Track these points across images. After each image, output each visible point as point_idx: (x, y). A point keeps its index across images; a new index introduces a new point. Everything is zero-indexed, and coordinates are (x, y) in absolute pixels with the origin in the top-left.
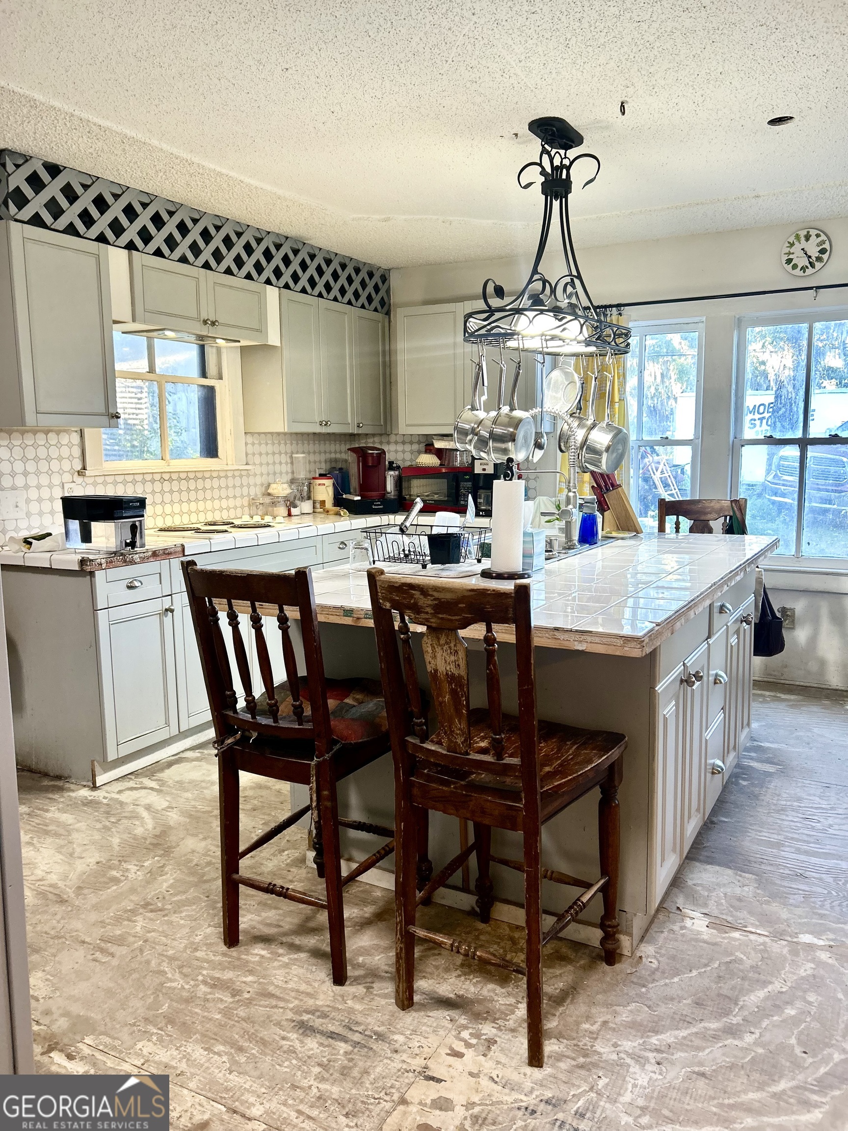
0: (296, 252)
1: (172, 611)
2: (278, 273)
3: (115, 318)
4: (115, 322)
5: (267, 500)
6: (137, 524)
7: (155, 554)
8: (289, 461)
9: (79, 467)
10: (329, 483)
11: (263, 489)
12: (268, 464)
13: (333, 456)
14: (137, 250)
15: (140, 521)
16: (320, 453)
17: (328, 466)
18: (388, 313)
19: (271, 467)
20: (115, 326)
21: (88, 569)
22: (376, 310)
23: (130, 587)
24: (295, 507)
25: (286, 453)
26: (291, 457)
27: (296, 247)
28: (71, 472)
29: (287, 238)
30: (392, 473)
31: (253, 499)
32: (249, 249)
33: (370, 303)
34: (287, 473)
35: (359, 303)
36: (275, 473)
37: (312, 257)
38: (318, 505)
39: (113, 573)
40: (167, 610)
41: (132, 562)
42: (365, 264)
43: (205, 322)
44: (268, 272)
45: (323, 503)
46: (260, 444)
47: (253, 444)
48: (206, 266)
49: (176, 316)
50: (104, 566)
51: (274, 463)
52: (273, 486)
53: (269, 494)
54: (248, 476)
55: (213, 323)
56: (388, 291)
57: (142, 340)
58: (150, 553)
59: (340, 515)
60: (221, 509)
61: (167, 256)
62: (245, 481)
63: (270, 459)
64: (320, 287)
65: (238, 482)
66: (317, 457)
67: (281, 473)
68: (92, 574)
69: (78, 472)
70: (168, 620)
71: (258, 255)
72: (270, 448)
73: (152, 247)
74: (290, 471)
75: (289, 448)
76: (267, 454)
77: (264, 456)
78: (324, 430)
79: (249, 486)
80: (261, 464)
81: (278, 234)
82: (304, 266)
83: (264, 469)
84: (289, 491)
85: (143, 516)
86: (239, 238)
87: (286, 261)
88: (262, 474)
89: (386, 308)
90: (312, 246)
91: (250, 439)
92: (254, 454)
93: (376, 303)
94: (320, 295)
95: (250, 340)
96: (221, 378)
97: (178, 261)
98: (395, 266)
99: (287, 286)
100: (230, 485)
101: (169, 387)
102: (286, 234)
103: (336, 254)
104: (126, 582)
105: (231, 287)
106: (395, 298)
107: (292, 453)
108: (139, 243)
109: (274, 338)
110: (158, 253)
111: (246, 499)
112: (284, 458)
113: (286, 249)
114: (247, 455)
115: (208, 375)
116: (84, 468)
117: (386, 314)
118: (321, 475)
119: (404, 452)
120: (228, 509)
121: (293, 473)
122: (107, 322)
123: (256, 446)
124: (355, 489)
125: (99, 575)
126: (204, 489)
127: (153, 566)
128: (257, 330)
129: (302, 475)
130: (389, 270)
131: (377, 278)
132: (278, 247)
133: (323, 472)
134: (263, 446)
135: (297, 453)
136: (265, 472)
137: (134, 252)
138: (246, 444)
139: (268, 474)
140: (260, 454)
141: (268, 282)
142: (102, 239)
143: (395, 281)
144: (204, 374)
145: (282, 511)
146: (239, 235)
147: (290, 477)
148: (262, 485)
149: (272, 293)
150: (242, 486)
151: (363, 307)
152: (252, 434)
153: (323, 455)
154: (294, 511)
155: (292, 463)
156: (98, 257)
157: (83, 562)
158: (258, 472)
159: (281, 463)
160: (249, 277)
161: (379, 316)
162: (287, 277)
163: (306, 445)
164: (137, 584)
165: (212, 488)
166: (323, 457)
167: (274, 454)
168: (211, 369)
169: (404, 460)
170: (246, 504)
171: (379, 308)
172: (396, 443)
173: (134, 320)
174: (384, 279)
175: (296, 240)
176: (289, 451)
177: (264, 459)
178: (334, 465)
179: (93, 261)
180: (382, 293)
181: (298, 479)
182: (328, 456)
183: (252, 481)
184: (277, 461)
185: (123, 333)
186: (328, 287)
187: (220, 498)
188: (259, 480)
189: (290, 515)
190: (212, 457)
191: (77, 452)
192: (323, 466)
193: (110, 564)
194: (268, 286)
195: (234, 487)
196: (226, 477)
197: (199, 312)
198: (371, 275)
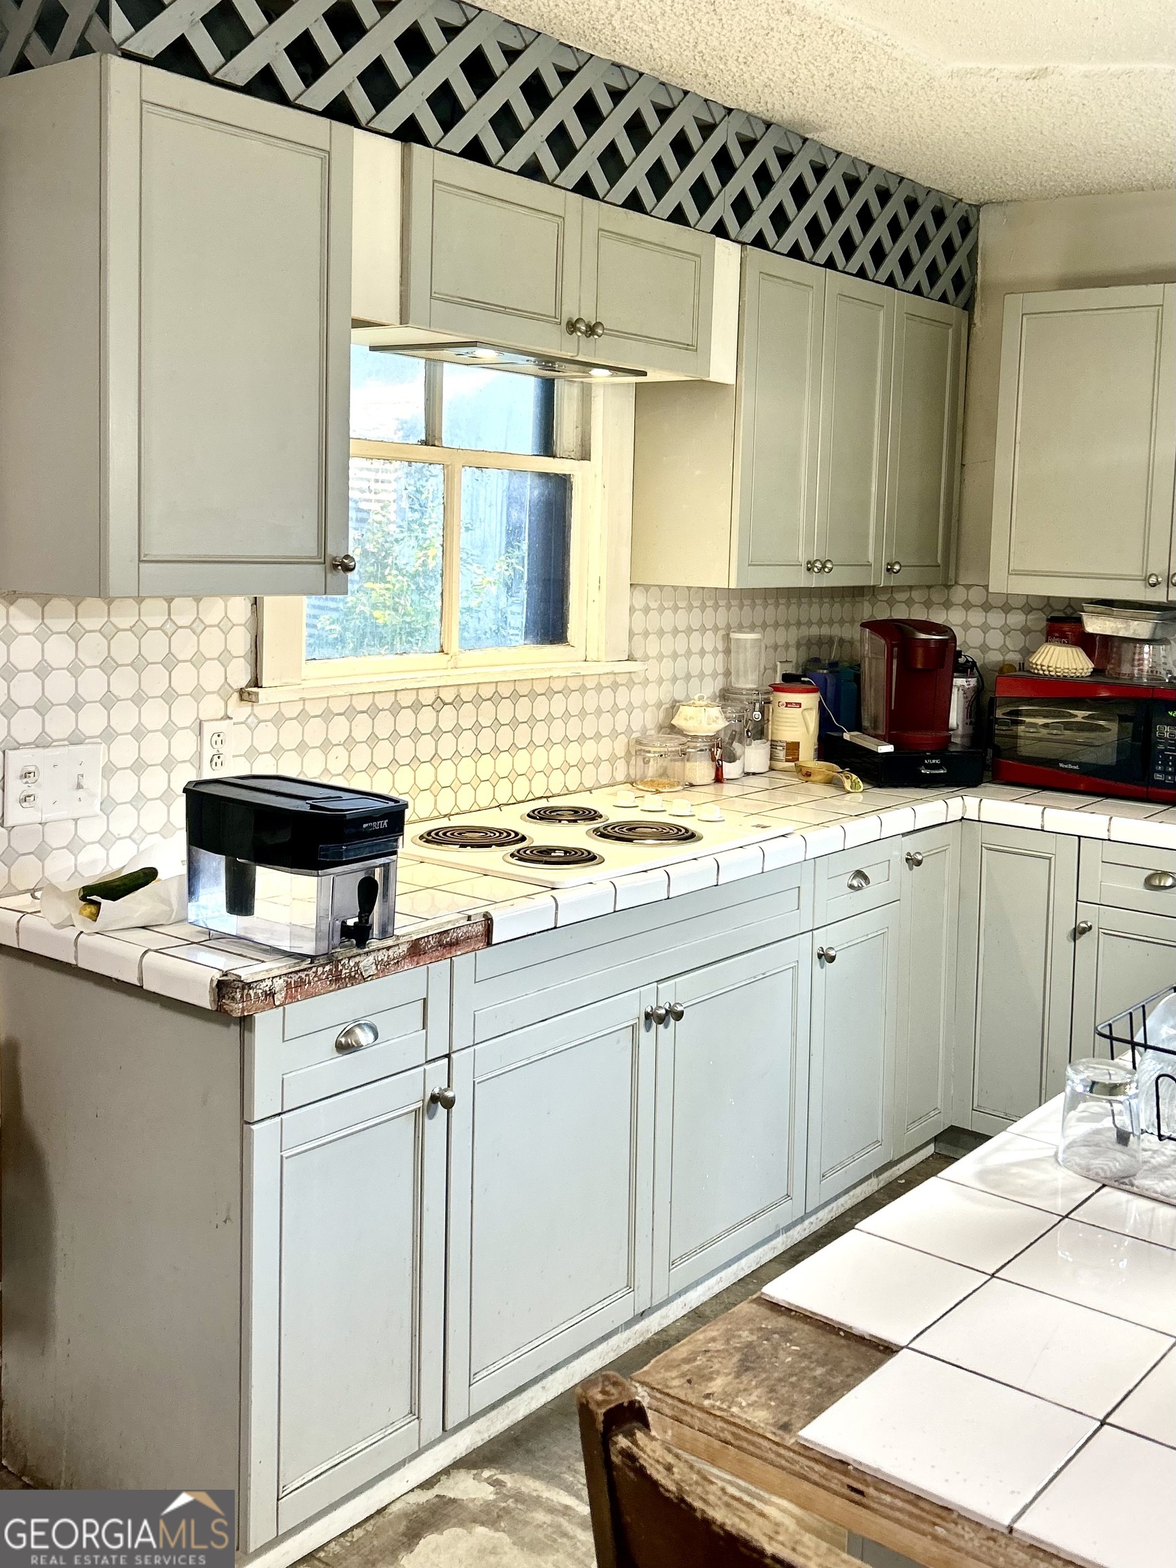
0: (785, 159)
1: (449, 1104)
2: (742, 208)
3: (357, 313)
4: (358, 324)
5: (673, 744)
6: (378, 876)
7: (416, 950)
8: (720, 648)
9: (241, 678)
10: (810, 701)
11: (662, 715)
12: (675, 656)
13: (814, 631)
14: (424, 142)
15: (386, 867)
16: (787, 625)
17: (803, 657)
18: (969, 306)
19: (681, 661)
20: (356, 333)
21: (237, 1009)
22: (944, 298)
23: (343, 1048)
24: (732, 758)
25: (716, 629)
26: (727, 638)
27: (786, 147)
28: (223, 692)
29: (768, 125)
30: (959, 681)
31: (638, 742)
32: (683, 150)
33: (932, 283)
34: (714, 675)
35: (911, 284)
36: (688, 677)
37: (820, 172)
38: (781, 754)
39: (304, 1012)
40: (434, 1099)
41: (356, 978)
42: (929, 191)
43: (572, 326)
44: (721, 208)
45: (793, 748)
46: (661, 609)
47: (647, 610)
48: (584, 187)
49: (504, 310)
50: (279, 998)
51: (689, 653)
52: (685, 711)
53: (673, 729)
54: (630, 684)
55: (591, 330)
56: (972, 256)
57: (416, 366)
58: (404, 948)
59: (841, 786)
60: (566, 767)
61: (494, 159)
62: (622, 698)
63: (681, 644)
64: (831, 245)
65: (606, 699)
66: (781, 636)
67: (702, 676)
68: (245, 1023)
69: (241, 692)
70: (435, 1126)
71: (702, 164)
72: (681, 619)
73: (460, 136)
74: (721, 670)
75: (722, 617)
76: (675, 631)
77: (668, 637)
78: (814, 581)
79: (630, 709)
80: (660, 657)
81: (749, 117)
82: (800, 193)
83: (667, 669)
84: (721, 724)
85: (395, 853)
86: (662, 122)
87: (763, 179)
88: (660, 681)
89: (965, 291)
90: (822, 147)
91: (640, 599)
92: (646, 634)
93: (945, 283)
94: (830, 264)
95: (671, 369)
96: (585, 456)
97: (519, 173)
98: (993, 198)
99: (759, 241)
100: (591, 708)
101: (467, 476)
102: (767, 116)
103: (871, 167)
104: (333, 1035)
105: (637, 241)
106: (989, 271)
107: (729, 628)
108: (430, 124)
109: (722, 368)
110: (474, 152)
111: (622, 740)
112: (711, 641)
113: (764, 153)
114: (631, 634)
115: (558, 449)
116: (256, 683)
117: (964, 308)
118: (787, 678)
119: (985, 628)
120: (581, 765)
121: (727, 673)
122: (338, 323)
123: (653, 614)
124: (875, 721)
125: (266, 1023)
126: (532, 721)
127: (410, 980)
128: (688, 347)
129: (748, 682)
130: (978, 207)
131: (951, 227)
132: (748, 145)
133: (790, 670)
134: (668, 613)
135: (741, 628)
136: (667, 675)
137: (417, 148)
138: (632, 610)
139: (674, 679)
140: (661, 633)
141: (720, 230)
142: (339, 111)
143: (989, 232)
144: (547, 447)
145: (702, 770)
146: (663, 113)
147: (719, 683)
148: (659, 705)
149: (726, 254)
150: (615, 709)
151: (918, 291)
152: (647, 588)
153: (793, 629)
154: (730, 770)
155: (728, 651)
156: (326, 157)
157: (224, 987)
158: (652, 677)
159: (702, 653)
160: (678, 216)
161: (951, 312)
162: (760, 220)
163: (759, 608)
164: (364, 1037)
165: (550, 718)
166: (793, 635)
167: (689, 631)
168: (566, 435)
169: (984, 648)
170: (621, 752)
171: (951, 295)
172: (967, 606)
173: (404, 320)
174: (966, 226)
175: (787, 131)
176: (722, 624)
177: (668, 644)
178: (815, 653)
179: (314, 164)
180: (959, 260)
181: (739, 692)
182: (805, 632)
183: (637, 695)
184: (695, 648)
185: (373, 348)
186: (848, 245)
187: (566, 741)
188: (653, 694)
189: (719, 779)
190: (552, 643)
191: (240, 642)
192: (792, 654)
193: (297, 988)
194: (719, 240)
195: (599, 712)
196: (583, 689)
197: (559, 301)
198: (939, 216)
